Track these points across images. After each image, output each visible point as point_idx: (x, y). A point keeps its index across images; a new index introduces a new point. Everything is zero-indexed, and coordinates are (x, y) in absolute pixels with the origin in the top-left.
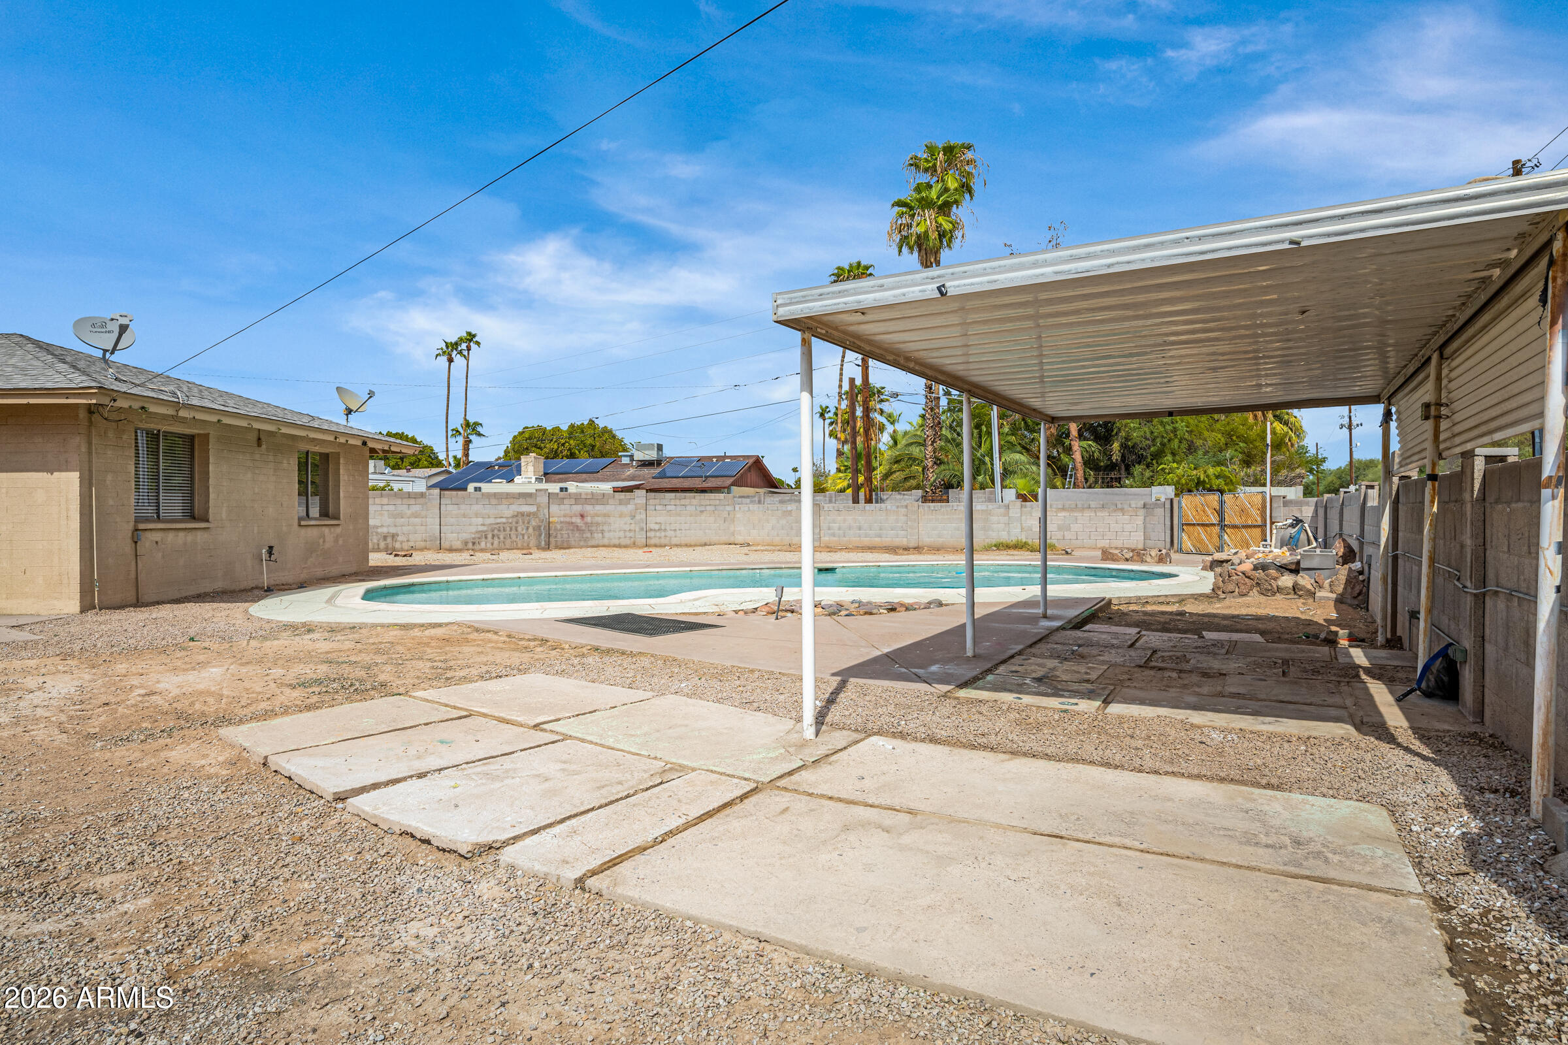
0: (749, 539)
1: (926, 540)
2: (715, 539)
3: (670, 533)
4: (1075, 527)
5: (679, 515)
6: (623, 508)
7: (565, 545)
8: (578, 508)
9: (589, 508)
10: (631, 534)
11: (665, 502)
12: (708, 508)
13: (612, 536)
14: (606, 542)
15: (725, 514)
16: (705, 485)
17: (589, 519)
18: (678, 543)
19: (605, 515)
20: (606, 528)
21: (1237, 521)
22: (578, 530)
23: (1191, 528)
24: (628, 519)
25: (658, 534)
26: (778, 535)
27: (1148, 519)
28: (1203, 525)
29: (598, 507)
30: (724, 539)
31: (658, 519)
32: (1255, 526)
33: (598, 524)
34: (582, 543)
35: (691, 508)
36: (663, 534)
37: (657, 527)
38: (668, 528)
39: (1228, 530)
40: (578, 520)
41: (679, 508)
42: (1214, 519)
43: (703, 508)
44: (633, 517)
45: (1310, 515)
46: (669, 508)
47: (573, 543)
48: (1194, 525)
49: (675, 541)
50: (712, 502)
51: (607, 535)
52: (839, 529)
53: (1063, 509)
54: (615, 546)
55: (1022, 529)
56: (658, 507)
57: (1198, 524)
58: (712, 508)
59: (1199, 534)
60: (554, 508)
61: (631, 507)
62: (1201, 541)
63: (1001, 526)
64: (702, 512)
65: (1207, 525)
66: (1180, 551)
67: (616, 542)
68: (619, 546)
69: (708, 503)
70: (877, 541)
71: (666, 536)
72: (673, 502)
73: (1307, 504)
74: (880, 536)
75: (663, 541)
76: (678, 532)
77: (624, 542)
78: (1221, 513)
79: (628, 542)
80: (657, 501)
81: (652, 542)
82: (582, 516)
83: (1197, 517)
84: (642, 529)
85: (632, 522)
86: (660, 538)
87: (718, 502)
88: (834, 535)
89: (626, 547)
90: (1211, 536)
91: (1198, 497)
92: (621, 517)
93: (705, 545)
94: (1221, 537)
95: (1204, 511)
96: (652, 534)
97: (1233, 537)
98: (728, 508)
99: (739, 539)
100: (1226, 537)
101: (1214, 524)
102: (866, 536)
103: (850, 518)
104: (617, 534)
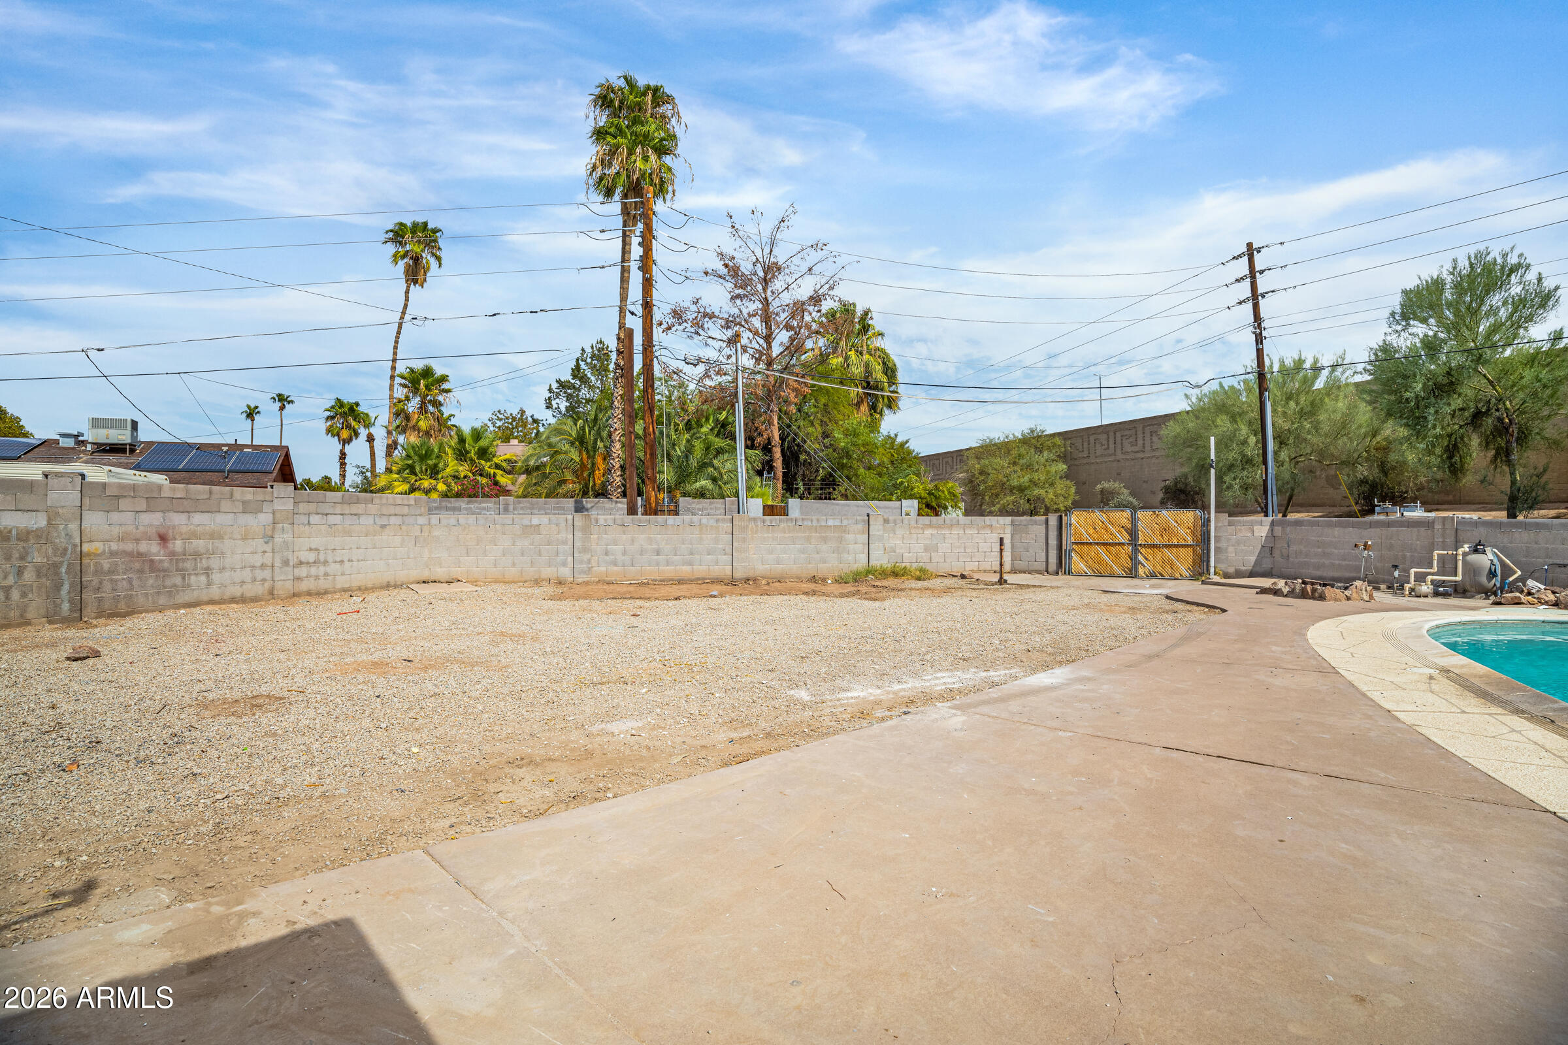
0: (456, 572)
2: (402, 575)
3: (333, 568)
4: (944, 547)
5: (349, 533)
6: (249, 520)
7: (122, 607)
8: (153, 520)
9: (178, 519)
10: (267, 574)
11: (326, 508)
12: (393, 520)
13: (226, 581)
14: (215, 592)
17: (178, 545)
18: (347, 586)
19: (213, 536)
20: (215, 563)
21: (1157, 540)
22: (152, 570)
23: (1085, 548)
24: (259, 544)
25: (313, 571)
26: (514, 565)
27: (1017, 537)
28: (1104, 544)
29: (198, 518)
30: (416, 574)
31: (315, 542)
32: (1182, 546)
33: (197, 555)
34: (162, 600)
35: (366, 520)
36: (322, 570)
37: (311, 557)
38: (330, 559)
39: (1143, 550)
40: (153, 548)
41: (349, 520)
42: (1124, 537)
43: (384, 521)
44: (269, 538)
45: (1264, 535)
46: (332, 519)
47: (141, 600)
48: (1091, 544)
49: (342, 582)
50: (398, 510)
51: (216, 577)
52: (624, 553)
53: (931, 525)
54: (233, 600)
55: (884, 550)
56: (315, 519)
57: (1097, 544)
59: (1097, 554)
60: (95, 520)
61: (265, 518)
62: (1100, 562)
63: (858, 547)
64: (383, 526)
65: (1110, 544)
66: (1070, 573)
67: (237, 591)
68: (242, 600)
69: (392, 510)
70: (685, 571)
71: (326, 574)
72: (338, 510)
73: (1261, 523)
74: (690, 564)
75: (323, 584)
76: (347, 564)
77: (251, 590)
78: (1133, 533)
79: (259, 589)
80: (312, 507)
81: (304, 586)
82: (163, 538)
83: (1095, 536)
84: (286, 563)
85: (268, 548)
86: (317, 577)
87: (406, 510)
88: (615, 563)
89: (255, 600)
90: (1117, 556)
91: (1097, 513)
92: (244, 538)
93: (388, 586)
94: (1133, 557)
95: (1106, 529)
96: (303, 571)
97: (1150, 557)
98: (422, 520)
99: (440, 572)
100: (1140, 557)
101: (1123, 544)
102: (668, 563)
103: (641, 538)
104: (238, 576)
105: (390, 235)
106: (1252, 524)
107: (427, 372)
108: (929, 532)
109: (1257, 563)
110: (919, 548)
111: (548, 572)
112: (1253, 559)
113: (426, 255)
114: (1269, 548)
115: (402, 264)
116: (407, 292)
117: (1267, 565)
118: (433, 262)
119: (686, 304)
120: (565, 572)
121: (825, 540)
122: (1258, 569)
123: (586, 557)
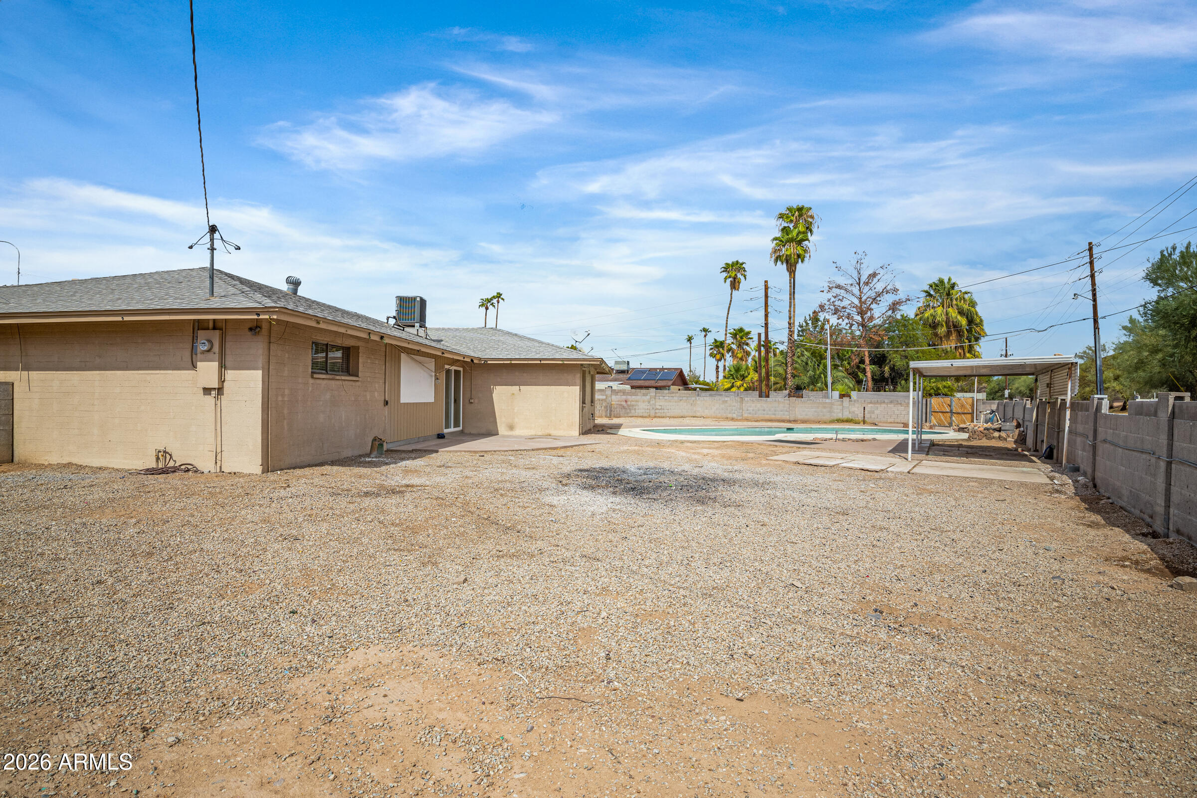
0: (703, 414)
1: (800, 417)
2: (686, 414)
3: (666, 411)
4: (877, 412)
5: (670, 402)
6: (644, 397)
7: (618, 416)
8: (624, 397)
9: (629, 397)
10: (648, 411)
11: (664, 395)
12: (684, 398)
13: (640, 412)
14: (636, 415)
15: (692, 402)
17: (629, 403)
18: (670, 416)
19: (636, 401)
20: (637, 407)
21: (960, 411)
22: (624, 408)
23: (936, 414)
24: (647, 403)
25: (660, 411)
26: (719, 413)
28: (942, 412)
29: (633, 397)
30: (691, 414)
31: (661, 404)
32: (968, 413)
33: (633, 405)
34: (626, 415)
35: (676, 398)
37: (660, 407)
38: (665, 408)
39: (955, 415)
40: (624, 403)
41: (670, 398)
42: (948, 409)
43: (681, 398)
44: (649, 402)
46: (666, 398)
47: (622, 415)
48: (937, 412)
49: (668, 415)
50: (685, 395)
51: (637, 411)
52: (753, 410)
53: (871, 403)
54: (640, 417)
55: (850, 412)
56: (661, 398)
57: (939, 412)
58: (686, 398)
59: (940, 416)
60: (614, 397)
61: (648, 397)
62: (941, 420)
63: (839, 411)
65: (945, 412)
67: (641, 415)
68: (642, 417)
70: (773, 417)
71: (664, 412)
72: (668, 395)
73: (994, 403)
74: (775, 415)
75: (664, 415)
76: (670, 410)
77: (644, 414)
78: (951, 406)
79: (646, 415)
81: (658, 415)
82: (626, 401)
83: (939, 408)
84: (653, 408)
85: (649, 405)
86: (661, 413)
88: (750, 413)
89: (646, 417)
90: (946, 417)
91: (940, 398)
92: (643, 402)
93: (682, 417)
94: (951, 418)
95: (943, 405)
96: (657, 411)
97: (957, 418)
98: (693, 399)
99: (698, 414)
100: (954, 418)
101: (948, 412)
102: (767, 414)
103: (759, 405)
104: (642, 411)
105: (723, 269)
107: (741, 330)
111: (729, 416)
113: (739, 276)
115: (729, 281)
116: (731, 294)
118: (742, 278)
119: (826, 302)
120: (735, 416)
121: (825, 407)
123: (741, 411)
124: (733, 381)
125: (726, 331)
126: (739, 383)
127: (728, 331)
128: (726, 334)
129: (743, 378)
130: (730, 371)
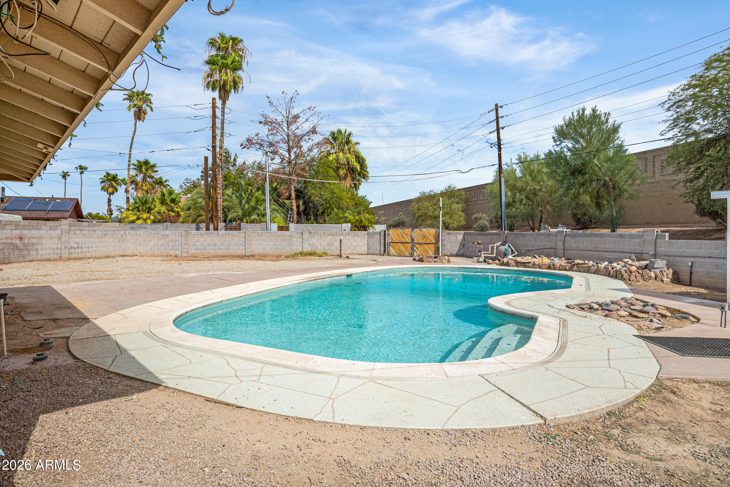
0: (136, 252)
1: (257, 252)
2: (113, 253)
3: (85, 250)
5: (91, 237)
6: (52, 232)
7: (7, 261)
8: (17, 232)
9: (26, 232)
10: (59, 251)
11: (82, 228)
12: (109, 232)
13: (43, 253)
14: (39, 257)
15: (119, 237)
16: (48, 216)
17: (26, 241)
18: (90, 256)
19: (39, 238)
20: (39, 247)
21: (421, 241)
22: (17, 249)
23: (395, 244)
24: (56, 241)
25: (77, 251)
26: (158, 250)
27: (370, 240)
28: (402, 243)
29: (33, 232)
30: (119, 253)
31: (77, 240)
32: (431, 244)
33: (33, 244)
34: (20, 259)
36: (80, 250)
37: (76, 246)
38: (83, 246)
39: (416, 245)
40: (17, 242)
41: (91, 232)
42: (409, 240)
43: (106, 233)
44: (60, 239)
45: (461, 239)
46: (84, 232)
47: (14, 259)
48: (397, 242)
49: (88, 255)
50: (112, 229)
51: (40, 252)
52: (202, 245)
53: (330, 235)
54: (46, 260)
55: (310, 245)
56: (77, 232)
57: (399, 243)
58: (112, 233)
59: (399, 247)
61: (58, 232)
62: (400, 250)
63: (299, 243)
64: (105, 235)
65: (404, 243)
66: (389, 255)
67: (47, 257)
68: (49, 260)
69: (109, 229)
70: (226, 252)
71: (82, 252)
72: (87, 228)
73: (460, 234)
74: (228, 250)
75: (80, 255)
76: (90, 249)
77: (52, 257)
78: (412, 238)
79: (56, 257)
80: (76, 228)
81: (73, 256)
82: (21, 239)
83: (399, 239)
84: (66, 247)
85: (59, 242)
86: (78, 253)
87: (115, 229)
88: (198, 249)
89: (54, 260)
90: (406, 248)
91: (399, 230)
92: (50, 239)
93: (107, 257)
94: (412, 249)
95: (403, 236)
96: (72, 251)
97: (419, 248)
98: (121, 233)
99: (129, 252)
100: (415, 248)
101: (409, 243)
102: (219, 249)
103: (209, 239)
104: (48, 252)
105: (127, 97)
106: (456, 234)
107: (146, 163)
108: (329, 237)
109: (458, 251)
110: (325, 244)
111: (172, 252)
112: (457, 249)
113: (144, 106)
114: (463, 245)
115: (133, 110)
116: (135, 124)
117: (462, 252)
118: (148, 109)
119: (253, 136)
120: (178, 253)
121: (284, 240)
122: (458, 253)
123: (187, 247)
124: (138, 213)
125: (129, 161)
126: (145, 216)
127: (132, 162)
128: (129, 165)
129: (149, 210)
130: (136, 203)
